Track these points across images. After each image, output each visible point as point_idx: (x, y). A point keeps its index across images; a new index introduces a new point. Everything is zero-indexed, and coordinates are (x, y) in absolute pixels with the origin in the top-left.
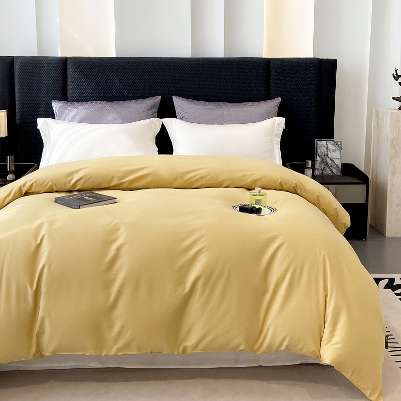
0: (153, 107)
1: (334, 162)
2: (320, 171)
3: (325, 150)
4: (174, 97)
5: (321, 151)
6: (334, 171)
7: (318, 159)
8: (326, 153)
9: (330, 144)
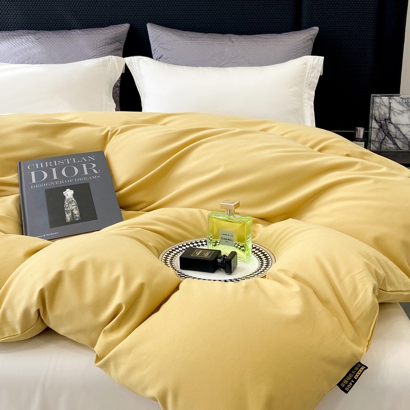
1: (399, 130)
2: (377, 145)
3: (387, 110)
4: (149, 26)
5: (380, 113)
6: (400, 144)
7: (374, 125)
8: (388, 115)
9: (395, 103)
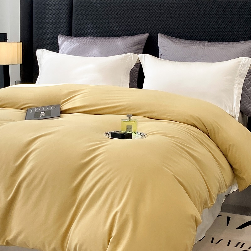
0: (138, 43)
4: (159, 35)
